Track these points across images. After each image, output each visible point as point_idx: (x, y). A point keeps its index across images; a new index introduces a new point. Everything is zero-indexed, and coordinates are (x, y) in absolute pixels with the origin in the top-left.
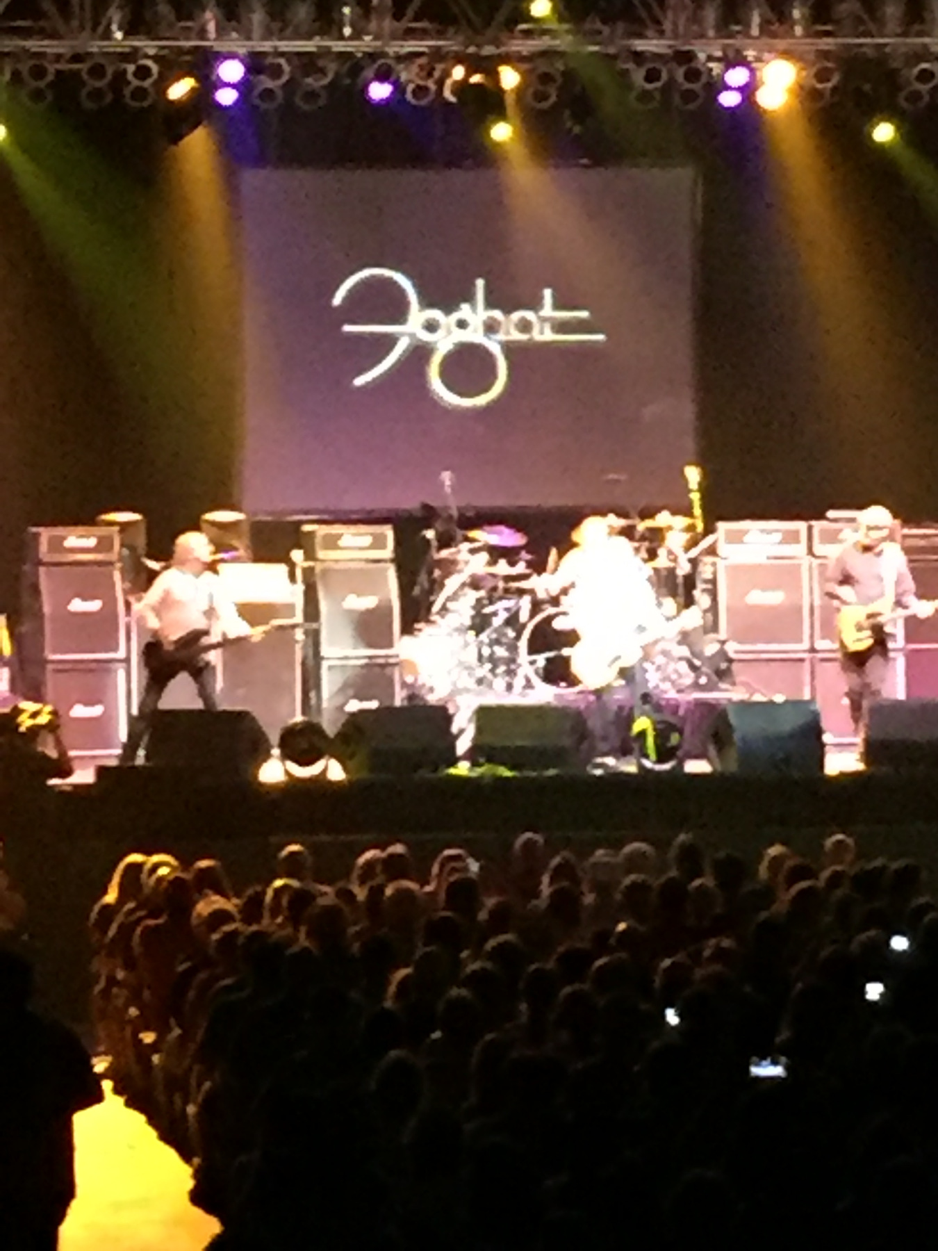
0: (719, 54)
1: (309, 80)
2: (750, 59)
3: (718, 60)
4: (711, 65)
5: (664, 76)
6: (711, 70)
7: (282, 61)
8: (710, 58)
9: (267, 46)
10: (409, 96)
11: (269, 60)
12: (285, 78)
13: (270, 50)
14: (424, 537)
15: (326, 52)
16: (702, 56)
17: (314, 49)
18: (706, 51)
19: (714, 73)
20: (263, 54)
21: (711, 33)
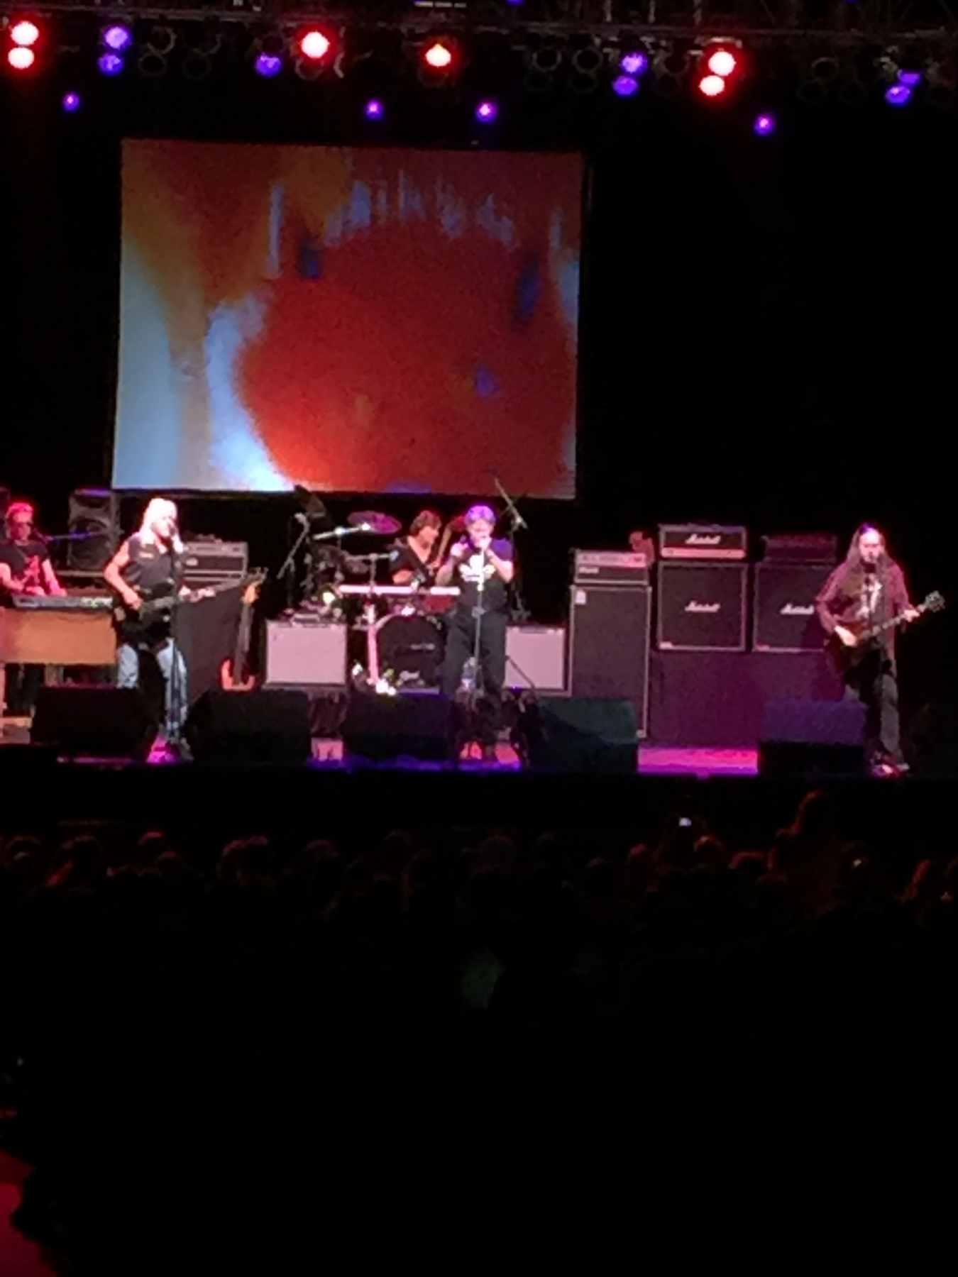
0: (614, 39)
1: (196, 50)
2: (648, 46)
3: (613, 45)
4: (607, 50)
5: (559, 58)
6: (607, 55)
7: (170, 31)
8: (606, 43)
9: (152, 13)
10: (297, 70)
11: (157, 29)
12: (171, 46)
13: (155, 17)
14: (296, 520)
15: (214, 23)
16: (597, 41)
17: (201, 19)
18: (603, 37)
19: (610, 59)
20: (150, 22)
21: (609, 18)
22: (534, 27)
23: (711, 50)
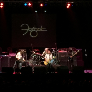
10: (28, 7)
11: (14, 3)
12: (16, 5)
17: (19, 2)
21: (58, 1)
22: (51, 2)
23: (68, 4)
